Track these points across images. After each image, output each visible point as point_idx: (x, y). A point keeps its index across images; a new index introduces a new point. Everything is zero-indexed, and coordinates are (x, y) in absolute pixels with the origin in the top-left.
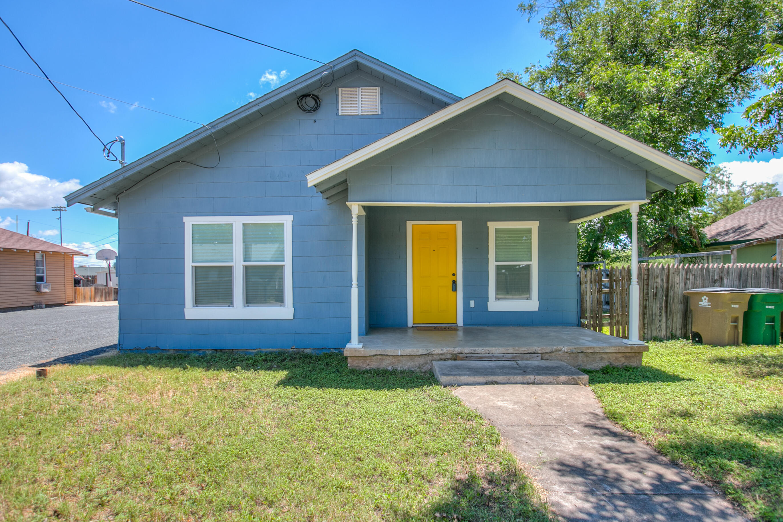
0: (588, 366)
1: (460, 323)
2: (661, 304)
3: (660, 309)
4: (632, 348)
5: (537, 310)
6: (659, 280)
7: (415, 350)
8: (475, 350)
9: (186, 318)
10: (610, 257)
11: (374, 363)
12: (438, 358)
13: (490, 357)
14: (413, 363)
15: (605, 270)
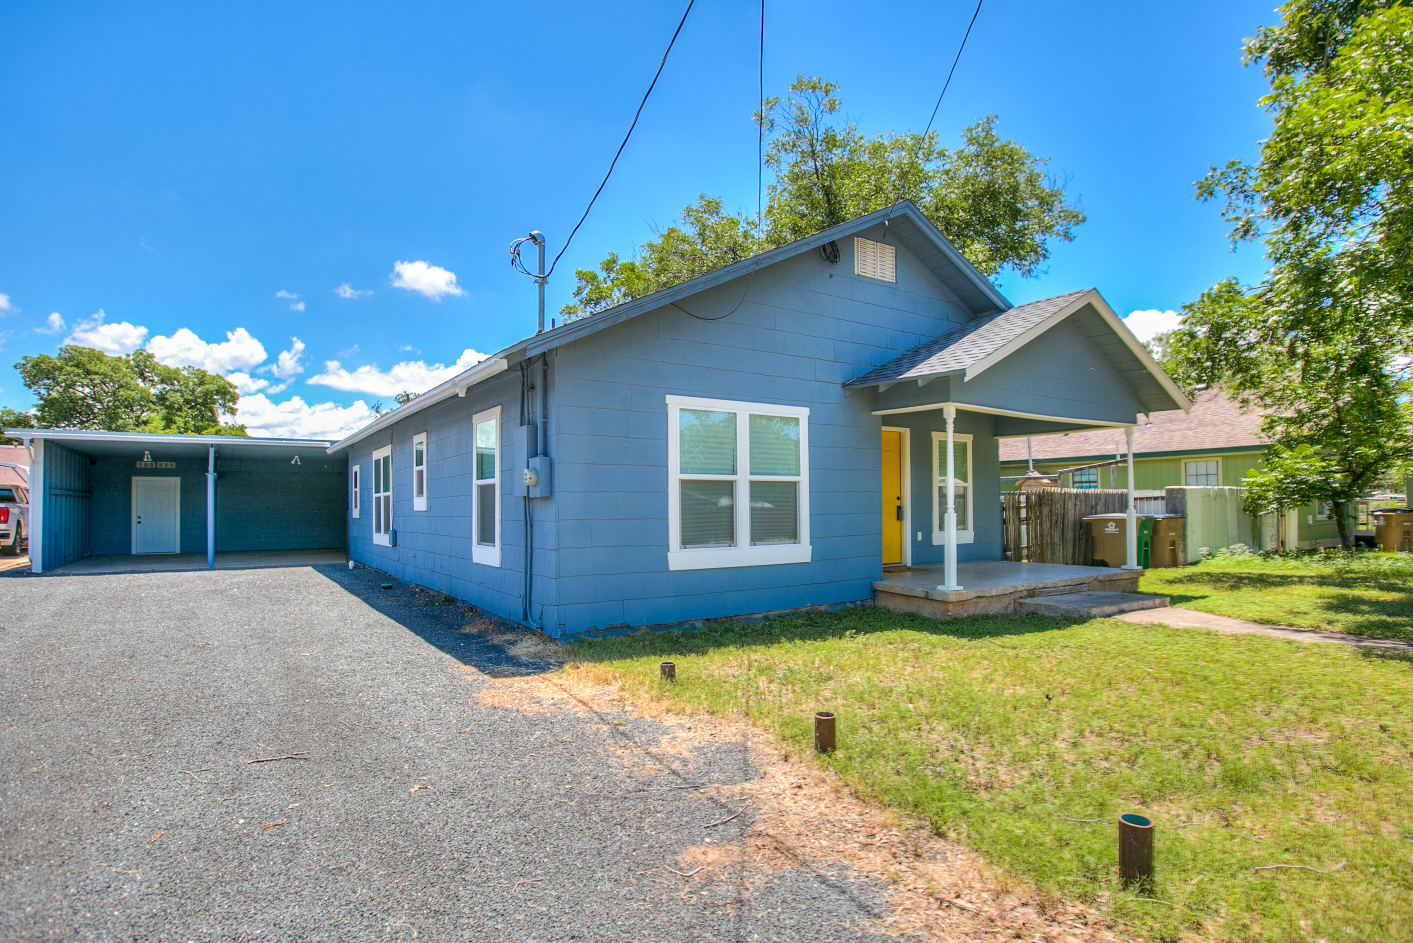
1: (909, 562)
5: (972, 542)
9: (671, 569)
11: (971, 609)
14: (1000, 605)
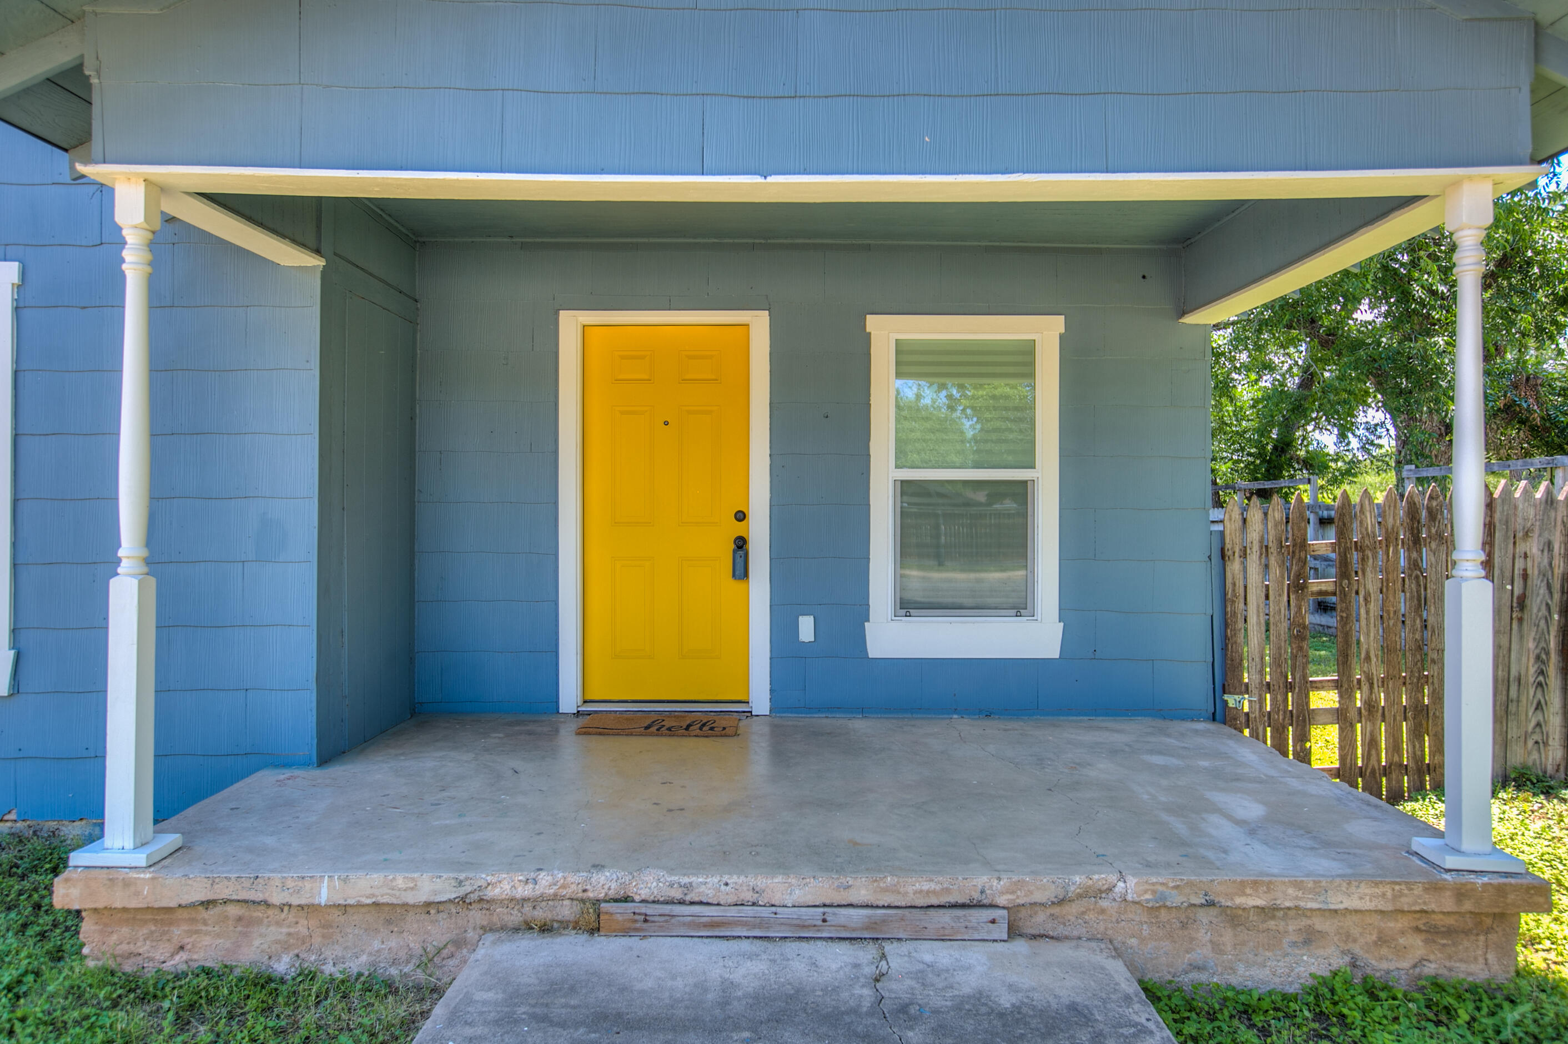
0: (1241, 969)
1: (761, 702)
2: (1541, 638)
3: (1538, 658)
4: (1461, 893)
5: (1056, 655)
6: (1533, 547)
7: (400, 882)
8: (688, 887)
10: (1327, 467)
11: (207, 940)
12: (515, 917)
13: (761, 923)
14: (393, 942)
15: (1315, 506)
